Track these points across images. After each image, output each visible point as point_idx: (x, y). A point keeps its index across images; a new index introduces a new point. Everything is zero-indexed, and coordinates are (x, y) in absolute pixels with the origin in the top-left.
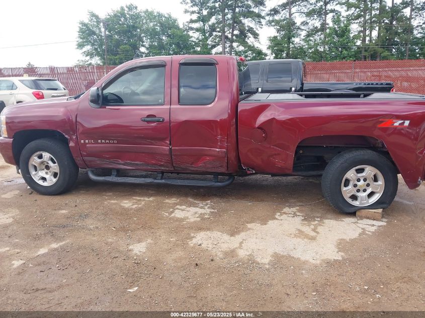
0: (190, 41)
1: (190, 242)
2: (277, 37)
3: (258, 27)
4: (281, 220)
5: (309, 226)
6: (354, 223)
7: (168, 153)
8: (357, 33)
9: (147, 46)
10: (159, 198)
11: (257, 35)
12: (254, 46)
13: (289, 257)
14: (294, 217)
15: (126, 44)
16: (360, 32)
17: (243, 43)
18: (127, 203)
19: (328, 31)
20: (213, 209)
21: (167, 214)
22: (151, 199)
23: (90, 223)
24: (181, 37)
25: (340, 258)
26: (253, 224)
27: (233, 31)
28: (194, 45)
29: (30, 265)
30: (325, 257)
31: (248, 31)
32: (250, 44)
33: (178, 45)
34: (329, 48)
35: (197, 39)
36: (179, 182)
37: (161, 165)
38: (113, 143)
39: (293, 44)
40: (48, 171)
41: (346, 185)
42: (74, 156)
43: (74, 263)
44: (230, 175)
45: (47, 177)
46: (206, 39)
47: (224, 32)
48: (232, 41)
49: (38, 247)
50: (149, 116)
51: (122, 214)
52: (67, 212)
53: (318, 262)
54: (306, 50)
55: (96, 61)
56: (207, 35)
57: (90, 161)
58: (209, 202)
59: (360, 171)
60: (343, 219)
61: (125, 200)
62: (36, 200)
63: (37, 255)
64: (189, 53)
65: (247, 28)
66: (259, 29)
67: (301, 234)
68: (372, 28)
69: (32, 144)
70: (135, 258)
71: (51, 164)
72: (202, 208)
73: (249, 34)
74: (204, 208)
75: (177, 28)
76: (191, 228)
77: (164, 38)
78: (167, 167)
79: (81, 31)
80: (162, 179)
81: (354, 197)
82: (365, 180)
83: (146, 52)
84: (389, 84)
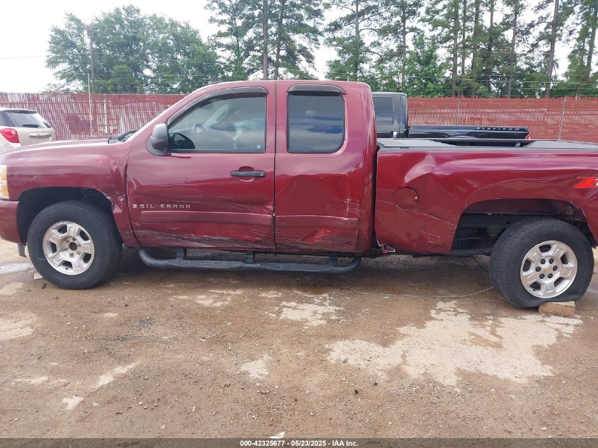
0: (218, 62)
1: (328, 358)
2: (339, 61)
3: (313, 46)
4: (442, 320)
5: (484, 327)
6: (542, 321)
7: (269, 223)
8: (445, 61)
9: (154, 67)
10: (251, 292)
11: (312, 58)
12: (307, 73)
13: (481, 375)
14: (456, 315)
15: (123, 63)
16: (449, 59)
17: (292, 68)
18: (206, 299)
19: (408, 56)
20: (338, 306)
21: (274, 315)
22: (239, 292)
23: (162, 331)
24: (204, 56)
25: (550, 374)
26: (405, 328)
27: (279, 50)
28: (223, 69)
29: (95, 404)
30: (530, 373)
31: (300, 51)
32: (302, 70)
33: (200, 67)
34: (409, 79)
35: (228, 60)
36: (281, 267)
37: (257, 242)
38: (185, 209)
39: (361, 72)
40: (74, 252)
41: (526, 268)
42: (120, 227)
43: (164, 397)
44: (355, 257)
45: (73, 260)
46: (241, 60)
47: (266, 51)
48: (277, 65)
49: (95, 374)
50: (242, 169)
51: (204, 317)
52: (116, 315)
53: (525, 381)
54: (378, 81)
55: (77, 86)
56: (242, 54)
57: (145, 236)
58: (326, 295)
59: (546, 249)
60: (524, 317)
61: (200, 295)
62: (57, 298)
63: (99, 386)
64: (216, 80)
65: (298, 48)
66: (314, 49)
67: (478, 340)
68: (464, 56)
69: (51, 210)
70: (258, 385)
71: (80, 240)
72: (320, 304)
73: (301, 57)
74: (324, 305)
75: (199, 43)
76: (318, 336)
77: (179, 57)
78: (266, 245)
79: (54, 41)
80: (254, 262)
81: (536, 286)
82: (551, 261)
83: (153, 75)
84: (524, 130)
